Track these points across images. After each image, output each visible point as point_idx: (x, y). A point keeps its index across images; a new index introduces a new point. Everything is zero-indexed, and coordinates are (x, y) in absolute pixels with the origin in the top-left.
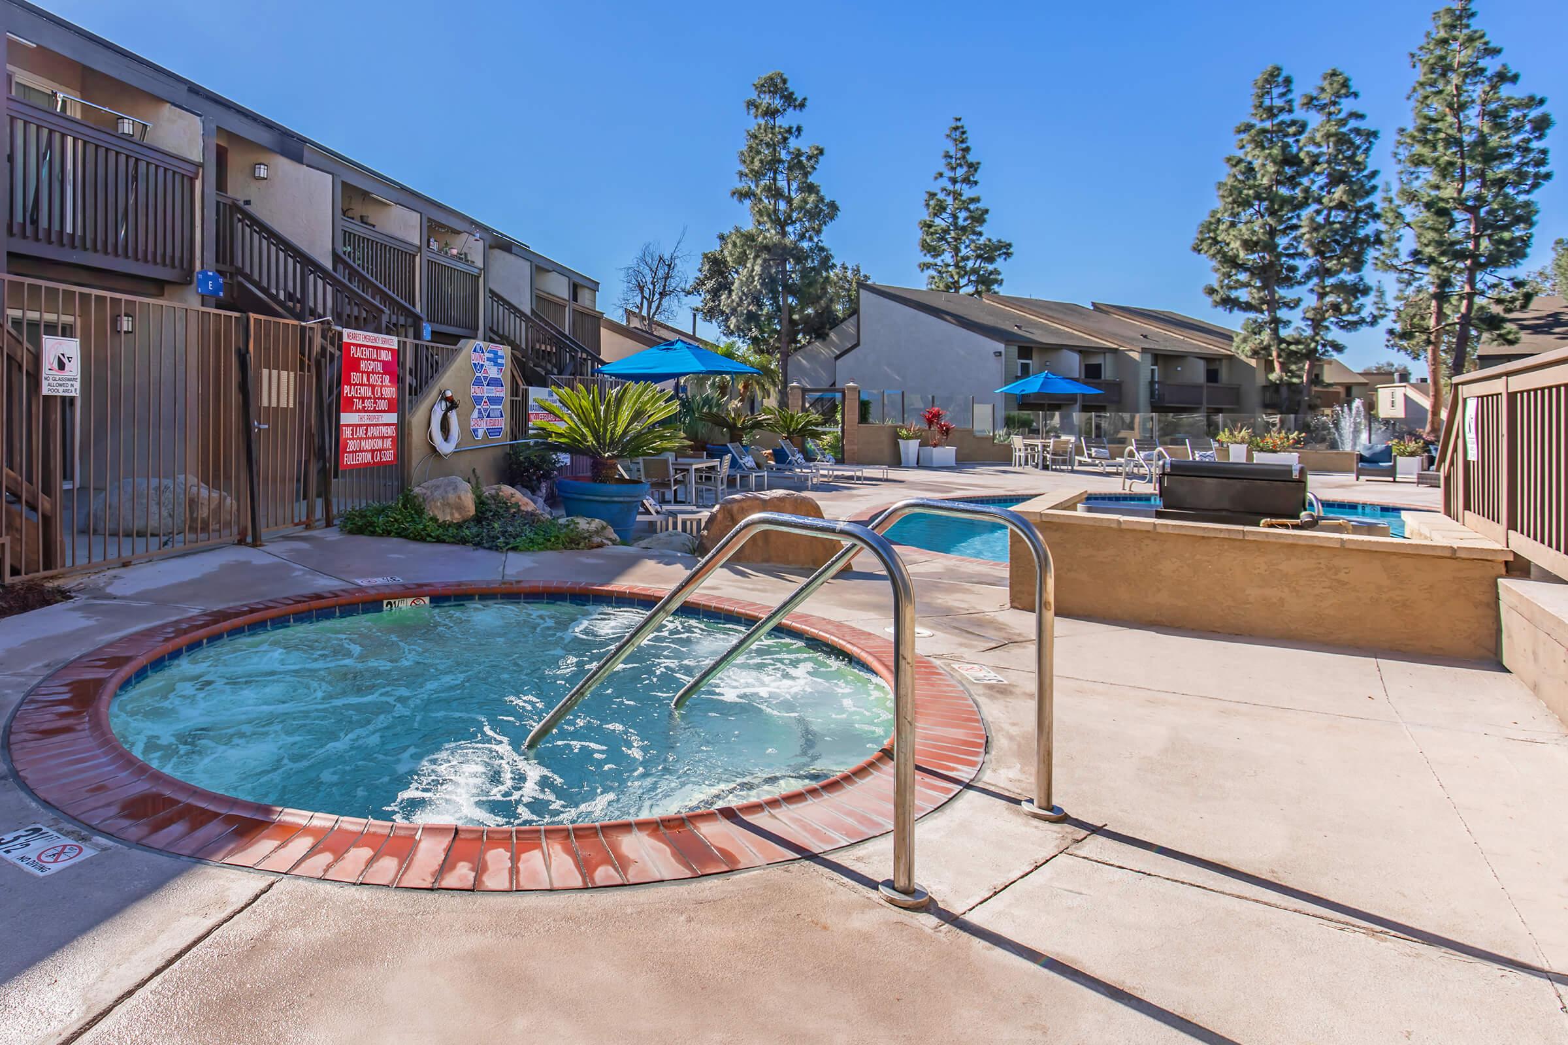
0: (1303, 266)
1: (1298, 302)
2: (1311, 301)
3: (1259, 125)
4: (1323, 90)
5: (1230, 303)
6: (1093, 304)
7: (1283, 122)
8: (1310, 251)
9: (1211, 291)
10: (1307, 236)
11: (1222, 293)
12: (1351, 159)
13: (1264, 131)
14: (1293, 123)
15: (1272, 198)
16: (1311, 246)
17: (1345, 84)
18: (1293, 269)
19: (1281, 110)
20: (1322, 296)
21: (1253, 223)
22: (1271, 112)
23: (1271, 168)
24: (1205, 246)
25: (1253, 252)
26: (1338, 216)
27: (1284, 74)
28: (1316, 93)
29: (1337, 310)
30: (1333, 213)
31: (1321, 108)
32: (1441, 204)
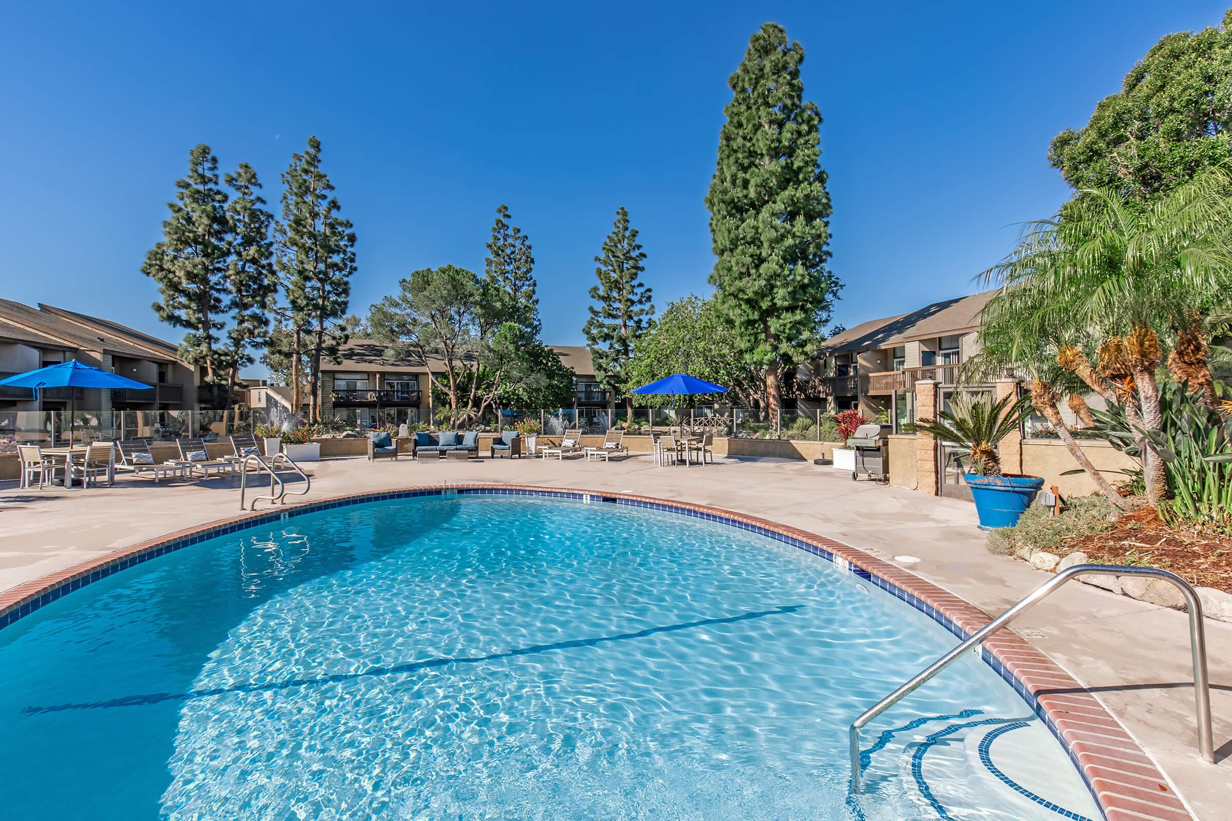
0: (226, 300)
1: (222, 326)
2: (233, 325)
3: (195, 187)
4: (240, 175)
5: (174, 320)
6: (40, 305)
7: (210, 190)
8: (234, 289)
9: (159, 308)
10: (233, 277)
11: (168, 311)
12: (258, 230)
13: (198, 192)
14: (218, 193)
15: (206, 245)
16: (234, 284)
17: (254, 176)
18: (218, 300)
19: (210, 180)
20: (242, 322)
21: (192, 258)
22: (204, 180)
23: (206, 221)
24: (153, 270)
25: (194, 282)
26: (251, 269)
27: (212, 154)
28: (235, 176)
29: (251, 332)
30: (247, 265)
31: (239, 188)
32: (306, 273)
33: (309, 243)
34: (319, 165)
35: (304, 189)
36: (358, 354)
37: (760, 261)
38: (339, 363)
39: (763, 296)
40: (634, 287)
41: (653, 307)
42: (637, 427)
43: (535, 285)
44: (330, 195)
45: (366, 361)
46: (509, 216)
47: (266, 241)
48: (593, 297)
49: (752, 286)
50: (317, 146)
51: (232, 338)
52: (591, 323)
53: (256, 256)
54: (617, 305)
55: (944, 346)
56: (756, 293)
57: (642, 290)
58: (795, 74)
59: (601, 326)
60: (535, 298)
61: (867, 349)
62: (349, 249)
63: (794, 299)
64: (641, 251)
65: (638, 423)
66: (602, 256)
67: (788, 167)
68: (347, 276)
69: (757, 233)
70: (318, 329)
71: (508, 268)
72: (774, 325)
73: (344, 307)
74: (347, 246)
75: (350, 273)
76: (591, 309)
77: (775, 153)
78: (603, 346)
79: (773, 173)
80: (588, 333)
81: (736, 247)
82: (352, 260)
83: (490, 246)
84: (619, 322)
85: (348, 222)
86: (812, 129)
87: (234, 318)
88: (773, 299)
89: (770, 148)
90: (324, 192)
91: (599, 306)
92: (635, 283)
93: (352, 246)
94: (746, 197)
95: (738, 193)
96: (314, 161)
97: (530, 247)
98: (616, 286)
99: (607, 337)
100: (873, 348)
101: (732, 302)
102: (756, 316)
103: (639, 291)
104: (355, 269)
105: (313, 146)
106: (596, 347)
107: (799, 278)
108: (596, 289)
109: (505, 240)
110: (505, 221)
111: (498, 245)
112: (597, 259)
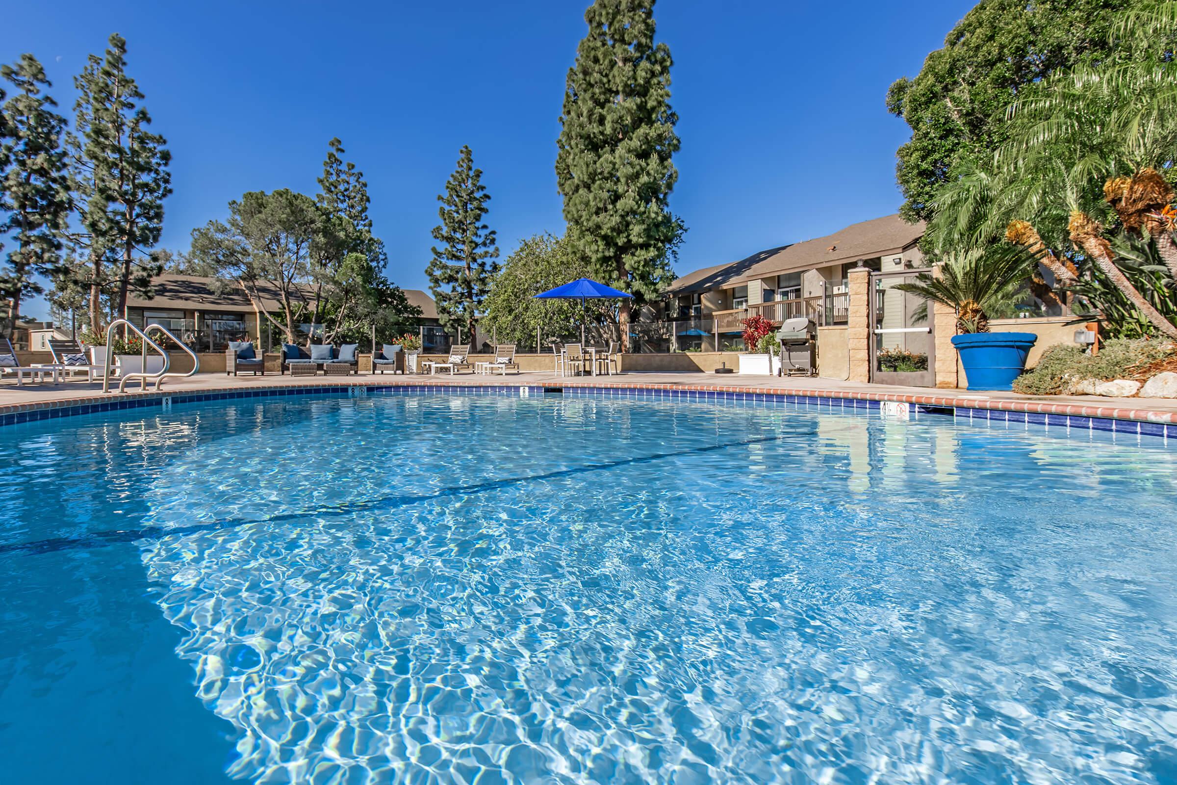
4: (22, 68)
8: (16, 205)
10: (14, 189)
12: (47, 137)
16: (17, 198)
17: (41, 71)
20: (26, 243)
26: (38, 182)
28: (15, 68)
29: (39, 257)
30: (33, 177)
31: (20, 84)
32: (110, 192)
33: (112, 156)
34: (124, 68)
35: (105, 94)
36: (171, 291)
37: (616, 197)
38: (150, 298)
39: (619, 232)
40: (478, 229)
41: (497, 249)
43: (370, 225)
44: (139, 104)
45: (181, 298)
46: (342, 151)
47: (57, 151)
48: (436, 237)
49: (609, 221)
50: (122, 46)
51: (13, 262)
52: (434, 264)
53: (46, 166)
54: (460, 247)
55: (782, 285)
56: (613, 229)
57: (486, 232)
58: (649, 14)
59: (445, 267)
61: (709, 289)
62: (162, 168)
63: (649, 237)
64: (485, 192)
66: (446, 195)
67: (641, 107)
68: (160, 199)
69: (614, 168)
70: (126, 257)
71: (341, 206)
72: (628, 261)
73: (156, 234)
74: (159, 165)
75: (164, 195)
76: (434, 250)
77: (630, 92)
78: (446, 289)
79: (629, 111)
80: (431, 275)
81: (594, 181)
82: (167, 181)
83: (321, 181)
84: (463, 264)
85: (161, 137)
86: (664, 70)
87: (16, 238)
88: (629, 235)
89: (626, 85)
90: (131, 100)
91: (443, 246)
92: (478, 224)
93: (166, 164)
94: (602, 133)
95: (594, 129)
96: (117, 63)
97: (365, 185)
98: (459, 228)
99: (451, 279)
100: (715, 288)
101: (589, 237)
102: (611, 252)
103: (483, 233)
104: (170, 191)
105: (116, 46)
106: (439, 290)
107: (653, 215)
108: (439, 229)
109: (338, 175)
110: (338, 155)
111: (331, 180)
112: (440, 198)
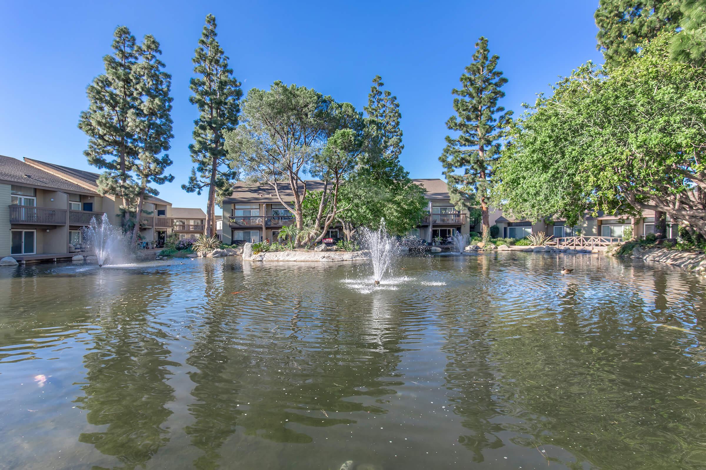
40: (493, 112)
42: (493, 246)
43: (401, 135)
46: (382, 84)
48: (450, 128)
52: (447, 151)
54: (473, 131)
57: (502, 113)
59: (458, 152)
60: (401, 145)
65: (495, 243)
66: (460, 87)
76: (448, 139)
78: (460, 172)
80: (443, 161)
83: (367, 109)
84: (477, 148)
91: (456, 135)
92: (493, 108)
97: (397, 106)
99: (463, 162)
103: (498, 115)
106: (452, 174)
108: (452, 119)
110: (379, 88)
111: (373, 107)
112: (455, 92)
